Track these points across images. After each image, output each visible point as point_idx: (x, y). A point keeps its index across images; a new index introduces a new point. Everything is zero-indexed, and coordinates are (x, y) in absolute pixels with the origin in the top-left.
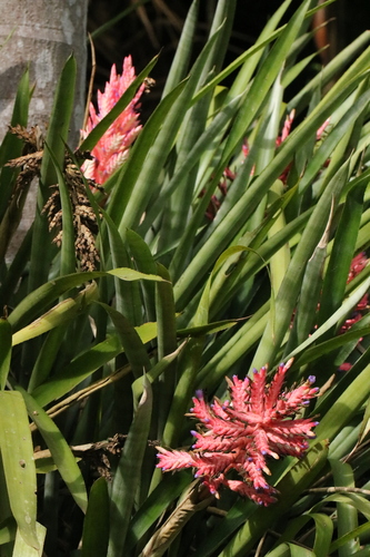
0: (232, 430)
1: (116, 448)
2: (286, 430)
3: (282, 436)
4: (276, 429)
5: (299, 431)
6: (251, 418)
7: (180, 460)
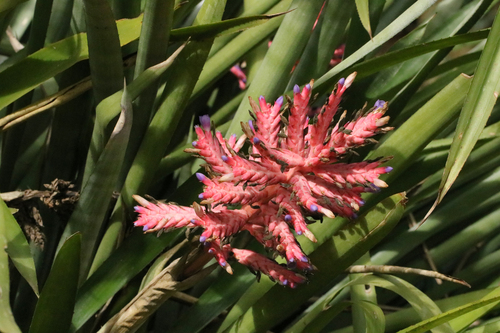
0: (258, 174)
1: (55, 198)
2: (339, 178)
3: (331, 186)
4: (325, 175)
5: (362, 180)
6: (289, 157)
7: (168, 217)
